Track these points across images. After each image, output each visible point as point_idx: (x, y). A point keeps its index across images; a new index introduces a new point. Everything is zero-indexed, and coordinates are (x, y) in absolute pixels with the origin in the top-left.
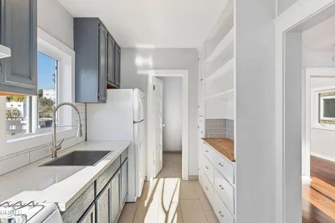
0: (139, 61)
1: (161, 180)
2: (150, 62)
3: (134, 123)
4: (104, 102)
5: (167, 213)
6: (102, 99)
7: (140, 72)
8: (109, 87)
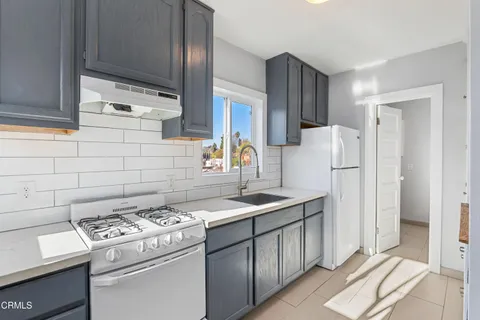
0: (357, 88)
1: (396, 260)
2: (373, 85)
3: (332, 169)
4: (299, 144)
5: (379, 300)
6: (294, 140)
7: (358, 103)
8: (305, 126)
